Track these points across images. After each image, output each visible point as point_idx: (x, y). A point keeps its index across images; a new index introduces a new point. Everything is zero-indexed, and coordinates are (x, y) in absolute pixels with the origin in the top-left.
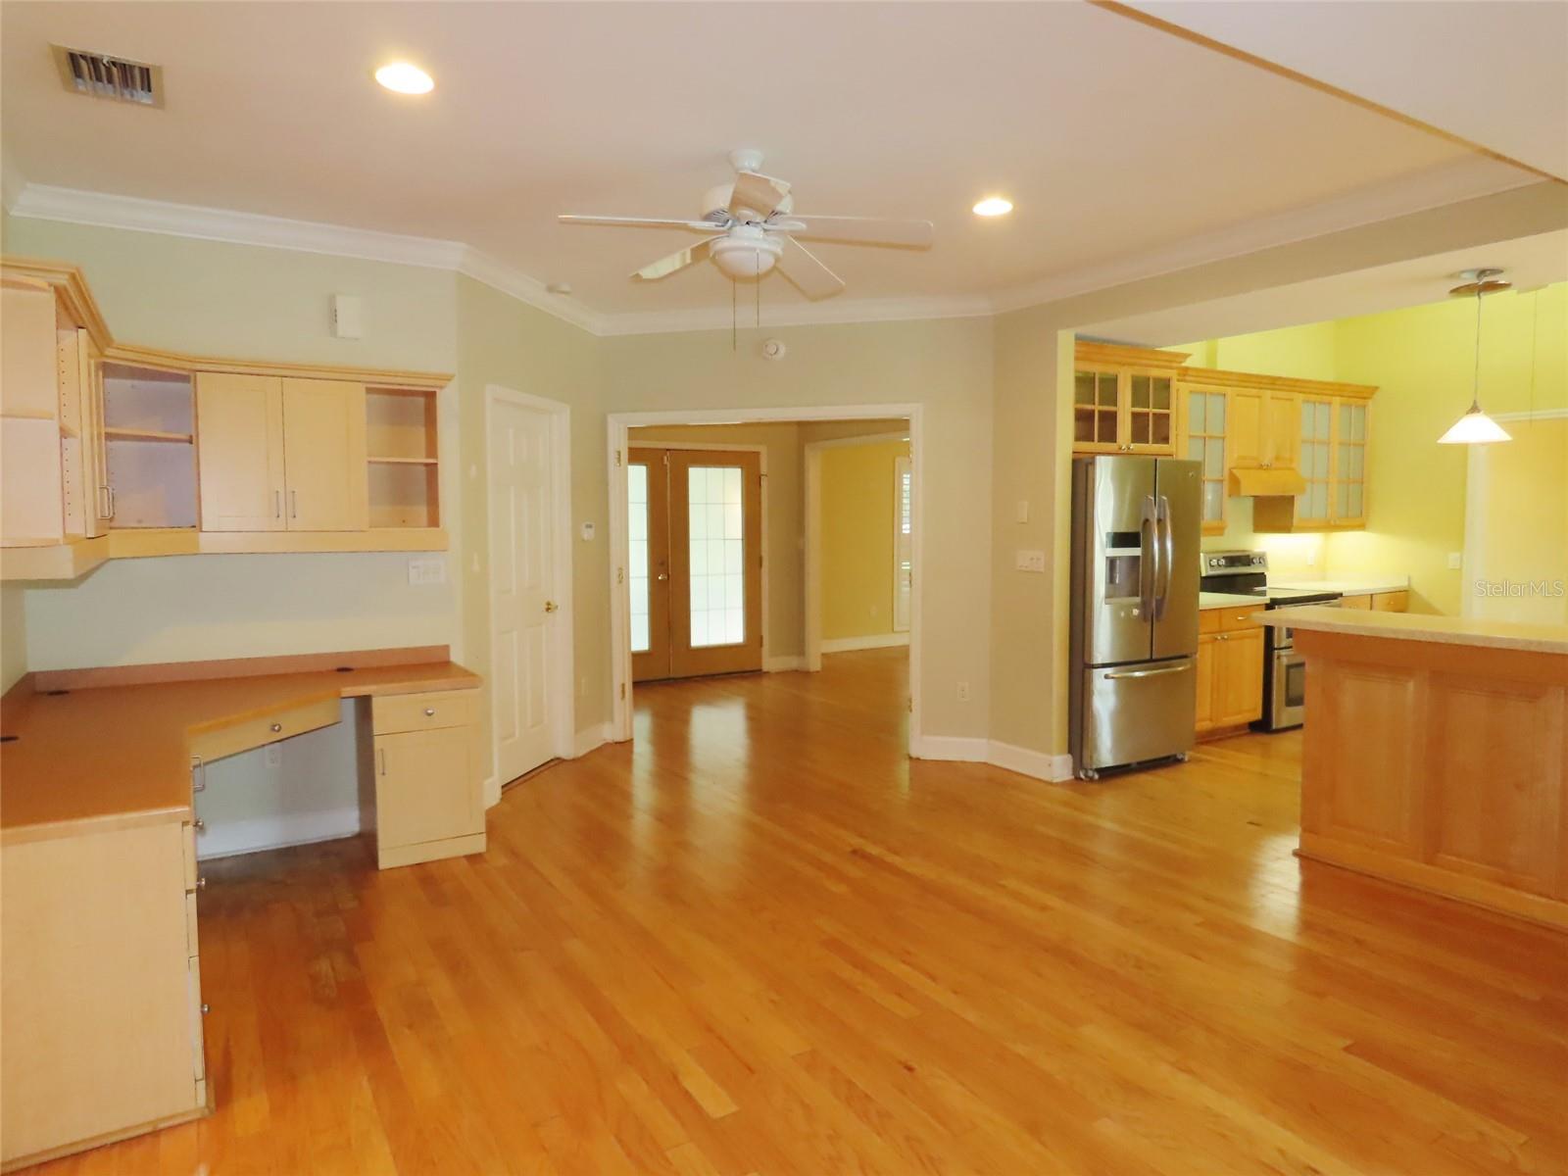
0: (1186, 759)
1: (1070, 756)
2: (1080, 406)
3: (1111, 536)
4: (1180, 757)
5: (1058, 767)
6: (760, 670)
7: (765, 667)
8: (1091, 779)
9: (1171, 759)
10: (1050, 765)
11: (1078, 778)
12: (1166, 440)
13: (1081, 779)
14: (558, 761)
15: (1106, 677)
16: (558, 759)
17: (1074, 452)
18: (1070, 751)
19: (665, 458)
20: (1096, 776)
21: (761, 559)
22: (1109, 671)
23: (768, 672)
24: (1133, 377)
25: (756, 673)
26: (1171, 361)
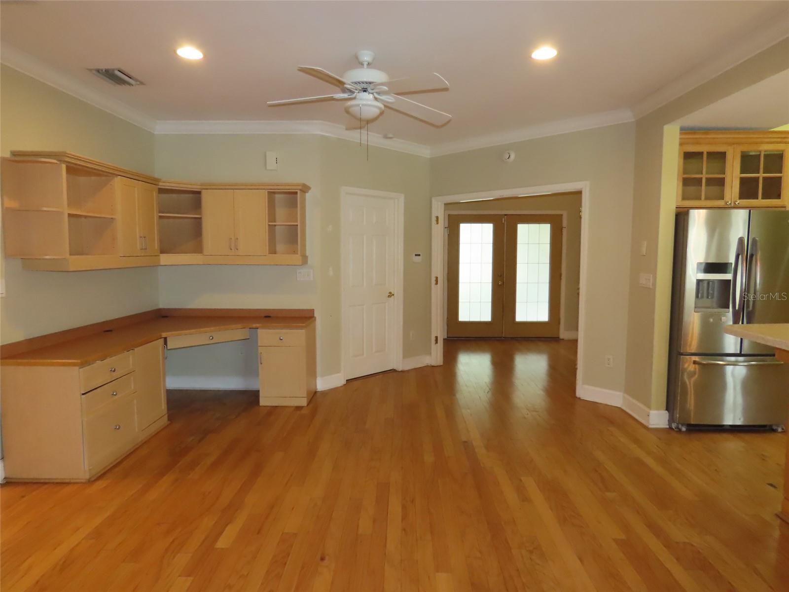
0: (780, 430)
1: (667, 412)
2: (685, 176)
3: (703, 265)
4: (774, 427)
5: (658, 418)
6: (558, 338)
7: (561, 337)
8: (680, 431)
9: (768, 428)
10: (648, 415)
11: (671, 428)
12: (779, 196)
13: (673, 429)
14: (393, 371)
15: (695, 362)
16: (395, 370)
17: (676, 208)
18: (667, 409)
19: (503, 220)
20: (684, 429)
21: (561, 275)
22: (696, 358)
23: (563, 339)
24: (742, 152)
25: (556, 339)
26: (785, 138)
